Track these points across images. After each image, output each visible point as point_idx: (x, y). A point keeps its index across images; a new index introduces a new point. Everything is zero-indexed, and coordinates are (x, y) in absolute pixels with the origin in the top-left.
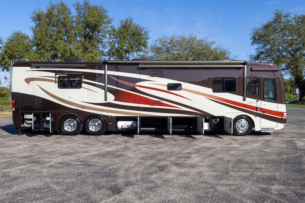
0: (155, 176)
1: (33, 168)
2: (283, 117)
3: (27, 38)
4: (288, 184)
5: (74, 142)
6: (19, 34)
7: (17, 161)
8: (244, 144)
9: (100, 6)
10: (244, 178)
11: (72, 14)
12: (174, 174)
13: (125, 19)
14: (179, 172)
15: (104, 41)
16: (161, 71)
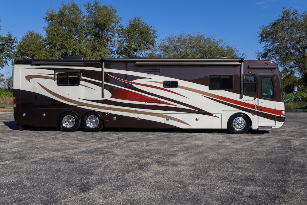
0: (131, 174)
1: (17, 164)
2: (281, 115)
3: (40, 37)
4: (265, 185)
5: (69, 138)
6: (33, 34)
7: (5, 157)
8: (236, 143)
9: (110, 6)
10: (221, 178)
11: (83, 14)
12: (151, 173)
13: (134, 18)
14: (157, 171)
15: (113, 40)
16: (158, 68)
